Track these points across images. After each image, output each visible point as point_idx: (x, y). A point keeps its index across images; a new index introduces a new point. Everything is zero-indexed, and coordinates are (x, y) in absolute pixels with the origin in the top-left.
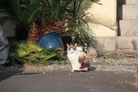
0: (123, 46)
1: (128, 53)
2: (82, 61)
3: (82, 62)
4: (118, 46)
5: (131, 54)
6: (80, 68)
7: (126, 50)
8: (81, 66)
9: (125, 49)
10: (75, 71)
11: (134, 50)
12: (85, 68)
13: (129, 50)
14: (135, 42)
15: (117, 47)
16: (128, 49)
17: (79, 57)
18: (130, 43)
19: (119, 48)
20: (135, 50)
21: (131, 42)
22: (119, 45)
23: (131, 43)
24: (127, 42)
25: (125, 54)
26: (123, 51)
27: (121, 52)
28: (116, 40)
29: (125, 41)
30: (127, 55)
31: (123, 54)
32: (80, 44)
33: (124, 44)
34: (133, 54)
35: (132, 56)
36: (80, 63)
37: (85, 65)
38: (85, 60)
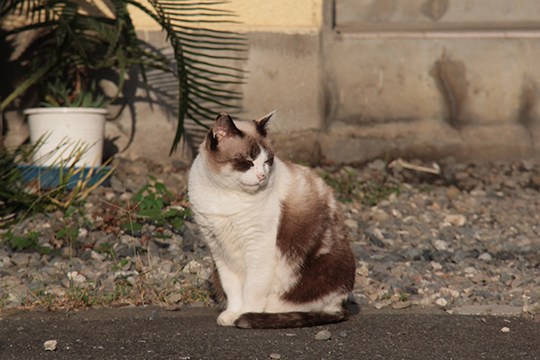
0: (369, 103)
1: (403, 147)
2: (304, 241)
3: (305, 250)
5: (426, 159)
6: (291, 296)
7: (392, 129)
8: (294, 281)
9: (387, 121)
10: (249, 317)
11: (448, 127)
12: (327, 299)
13: (412, 127)
14: (459, 69)
15: (328, 109)
16: (409, 120)
17: (285, 206)
18: (420, 77)
19: (341, 113)
21: (431, 73)
22: (342, 94)
23: (432, 81)
24: (400, 76)
25: (389, 157)
26: (371, 137)
27: (357, 142)
28: (323, 58)
29: (383, 68)
30: (400, 164)
31: (372, 161)
32: (87, 88)
33: (380, 85)
34: (442, 161)
35: (436, 169)
36: (288, 257)
37: (330, 271)
38: (325, 229)
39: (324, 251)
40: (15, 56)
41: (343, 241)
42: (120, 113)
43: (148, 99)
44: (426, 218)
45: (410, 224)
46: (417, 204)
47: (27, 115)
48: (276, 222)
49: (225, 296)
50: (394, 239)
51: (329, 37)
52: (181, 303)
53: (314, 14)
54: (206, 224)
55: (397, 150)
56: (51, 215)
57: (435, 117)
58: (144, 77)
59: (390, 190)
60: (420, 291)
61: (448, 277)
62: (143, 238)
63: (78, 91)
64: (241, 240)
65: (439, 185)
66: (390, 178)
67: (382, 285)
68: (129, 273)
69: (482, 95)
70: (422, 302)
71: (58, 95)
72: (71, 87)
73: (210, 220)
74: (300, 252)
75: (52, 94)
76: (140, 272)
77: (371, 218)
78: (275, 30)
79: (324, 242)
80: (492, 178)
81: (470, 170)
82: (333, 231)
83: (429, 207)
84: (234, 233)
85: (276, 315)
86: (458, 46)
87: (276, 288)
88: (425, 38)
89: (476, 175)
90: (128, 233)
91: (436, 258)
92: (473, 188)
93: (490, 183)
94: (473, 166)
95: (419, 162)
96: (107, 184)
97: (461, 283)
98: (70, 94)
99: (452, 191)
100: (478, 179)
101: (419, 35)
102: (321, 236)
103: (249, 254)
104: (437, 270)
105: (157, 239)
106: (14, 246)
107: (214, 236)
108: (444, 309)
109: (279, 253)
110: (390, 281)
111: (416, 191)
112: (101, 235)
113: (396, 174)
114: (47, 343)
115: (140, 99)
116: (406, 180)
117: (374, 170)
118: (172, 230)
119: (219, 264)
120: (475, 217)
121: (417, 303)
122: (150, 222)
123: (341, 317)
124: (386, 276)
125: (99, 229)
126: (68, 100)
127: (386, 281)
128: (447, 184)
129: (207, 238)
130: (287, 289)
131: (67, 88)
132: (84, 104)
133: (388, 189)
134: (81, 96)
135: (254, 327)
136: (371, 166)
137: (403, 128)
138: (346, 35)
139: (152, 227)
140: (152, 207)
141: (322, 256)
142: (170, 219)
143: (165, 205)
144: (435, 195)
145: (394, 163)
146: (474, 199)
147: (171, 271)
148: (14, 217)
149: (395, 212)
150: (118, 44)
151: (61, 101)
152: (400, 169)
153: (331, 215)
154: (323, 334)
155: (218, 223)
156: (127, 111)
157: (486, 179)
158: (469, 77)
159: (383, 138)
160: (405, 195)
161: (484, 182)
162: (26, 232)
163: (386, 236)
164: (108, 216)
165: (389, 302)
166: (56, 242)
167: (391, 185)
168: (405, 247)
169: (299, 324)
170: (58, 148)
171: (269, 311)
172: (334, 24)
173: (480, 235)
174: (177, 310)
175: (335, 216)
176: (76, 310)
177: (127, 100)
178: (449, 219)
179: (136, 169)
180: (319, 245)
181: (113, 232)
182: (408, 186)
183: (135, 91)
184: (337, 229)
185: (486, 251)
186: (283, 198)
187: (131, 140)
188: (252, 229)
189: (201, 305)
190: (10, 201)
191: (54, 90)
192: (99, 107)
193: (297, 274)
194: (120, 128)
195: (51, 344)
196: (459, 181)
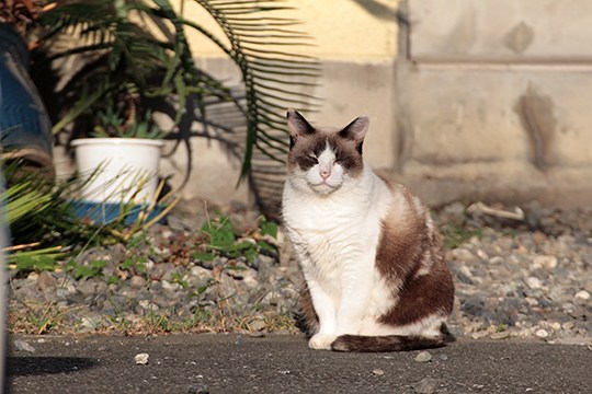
0: (446, 141)
1: (483, 190)
4: (408, 140)
5: (508, 204)
6: (387, 319)
7: (470, 170)
8: (391, 303)
9: (466, 161)
11: (532, 168)
13: (494, 168)
14: (546, 106)
15: (400, 147)
16: (490, 160)
18: (503, 113)
19: (416, 152)
20: (537, 173)
21: (515, 110)
22: (418, 130)
23: (516, 118)
24: (480, 110)
25: (468, 200)
26: (448, 179)
27: (432, 184)
28: (397, 91)
29: (463, 103)
30: (480, 208)
31: (450, 204)
32: (141, 118)
33: (459, 121)
34: (526, 206)
35: (519, 214)
36: (388, 279)
37: (430, 292)
38: (424, 249)
39: (423, 272)
40: (60, 86)
41: (442, 261)
42: (175, 150)
43: (205, 135)
44: (514, 259)
45: (499, 264)
46: (502, 248)
47: (75, 147)
48: (375, 242)
49: (317, 318)
50: (484, 276)
51: (404, 69)
52: (265, 332)
53: (388, 43)
54: (300, 240)
55: (476, 193)
56: (111, 248)
57: (518, 158)
58: (203, 111)
59: (471, 234)
60: (517, 324)
61: (545, 312)
62: (215, 270)
63: (132, 121)
64: (339, 258)
65: (524, 231)
66: (470, 222)
67: (476, 318)
68: (204, 303)
69: (571, 134)
70: (521, 333)
71: (110, 124)
72: (124, 117)
73: (304, 237)
74: (399, 274)
75: (102, 124)
76: (216, 302)
77: (455, 259)
78: (345, 59)
79: (423, 262)
80: (581, 225)
81: (557, 216)
82: (432, 252)
83: (515, 251)
84: (331, 251)
85: (374, 338)
86: (545, 80)
87: (372, 311)
88: (509, 71)
89: (563, 221)
90: (200, 264)
91: (531, 295)
92: (560, 233)
93: (579, 230)
94: (559, 211)
95: (501, 206)
96: (164, 222)
97: (561, 318)
98: (123, 124)
99: (538, 236)
100: (566, 225)
101: (503, 67)
102: (421, 257)
103: (346, 274)
104: (533, 306)
105: (231, 272)
106: (77, 276)
107: (308, 254)
108: (545, 340)
109: (377, 274)
110: (484, 314)
111: (499, 235)
112: (169, 268)
113: (476, 219)
114: (138, 356)
115: (197, 134)
116: (487, 225)
117: (452, 214)
118: (246, 262)
119: (312, 284)
120: (566, 261)
121: (516, 334)
122: (222, 254)
123: (441, 341)
124: (480, 309)
125: (166, 261)
126: (121, 130)
127: (480, 315)
128: (532, 229)
129: (301, 256)
130: (384, 312)
131: (119, 118)
132: (138, 134)
133: (469, 232)
134: (134, 126)
135: (352, 350)
136: (449, 210)
137: (483, 169)
138: (422, 66)
139: (224, 259)
140: (222, 239)
141: (420, 277)
142: (243, 251)
143: (237, 237)
144: (520, 240)
145: (473, 208)
146: (562, 244)
147: (249, 302)
148: (71, 250)
149: (480, 253)
150: (177, 69)
151: (112, 131)
152: (479, 213)
153: (430, 235)
154: (423, 356)
155: (313, 240)
156: (182, 146)
157: (574, 225)
158: (556, 114)
159: (461, 180)
160: (488, 239)
161: (572, 228)
162: (86, 263)
163: (474, 274)
164: (176, 247)
165: (486, 333)
166: (121, 273)
167: (471, 229)
168: (495, 285)
169: (398, 348)
170: (118, 177)
171: (364, 334)
172: (409, 56)
173: (575, 276)
174: (262, 336)
175: (433, 236)
176: (155, 335)
177: (182, 134)
178: (538, 262)
179: (192, 209)
180: (418, 266)
181: (181, 263)
182: (490, 231)
183: (190, 125)
184: (436, 250)
185: (583, 289)
186: (384, 217)
187: (187, 180)
188: (351, 248)
189: (287, 332)
190: (66, 233)
191: (106, 120)
192: (154, 138)
193: (395, 297)
194: (174, 164)
195: (142, 358)
196: (545, 227)
